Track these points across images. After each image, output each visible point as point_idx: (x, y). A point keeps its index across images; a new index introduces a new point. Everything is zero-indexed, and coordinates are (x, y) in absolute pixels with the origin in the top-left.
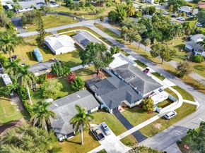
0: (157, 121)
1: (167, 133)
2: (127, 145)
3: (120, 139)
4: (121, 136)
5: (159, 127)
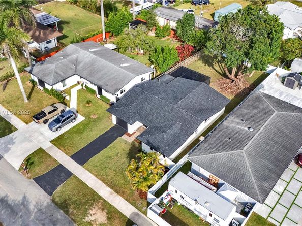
0: (113, 213)
2: (28, 160)
3: (44, 148)
4: (50, 148)
5: (92, 218)
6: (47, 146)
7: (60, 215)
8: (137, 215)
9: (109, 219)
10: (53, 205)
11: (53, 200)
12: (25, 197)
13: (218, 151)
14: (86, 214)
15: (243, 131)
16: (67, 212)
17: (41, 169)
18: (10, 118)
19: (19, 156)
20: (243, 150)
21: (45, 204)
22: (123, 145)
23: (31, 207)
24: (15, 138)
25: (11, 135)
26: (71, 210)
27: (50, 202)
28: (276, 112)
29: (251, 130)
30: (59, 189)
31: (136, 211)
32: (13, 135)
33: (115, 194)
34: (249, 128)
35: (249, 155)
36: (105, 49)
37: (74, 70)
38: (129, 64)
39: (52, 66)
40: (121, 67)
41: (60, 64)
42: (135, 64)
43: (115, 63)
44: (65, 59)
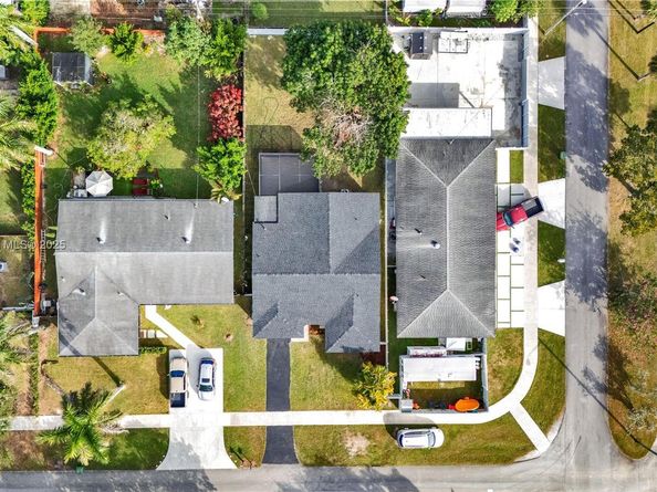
0: (367, 431)
1: (357, 481)
2: (231, 451)
3: (228, 424)
4: (234, 418)
5: (354, 450)
6: (227, 419)
7: (326, 471)
8: (389, 415)
9: (369, 438)
10: (311, 468)
11: (306, 465)
12: (279, 484)
14: (346, 452)
15: (428, 252)
16: (329, 464)
17: (256, 448)
18: (137, 422)
19: (217, 454)
20: (448, 290)
21: (303, 474)
22: (303, 351)
23: (296, 486)
24: (182, 439)
25: (171, 440)
26: (331, 459)
27: (305, 468)
28: (448, 188)
29: (438, 246)
30: (297, 451)
31: (384, 412)
32: (176, 439)
33: (351, 412)
34: (434, 243)
35: (456, 290)
36: (109, 210)
37: (130, 302)
38: (191, 225)
39: (97, 324)
40: (193, 248)
41: (102, 311)
42: (197, 215)
43: (173, 244)
44: (93, 293)
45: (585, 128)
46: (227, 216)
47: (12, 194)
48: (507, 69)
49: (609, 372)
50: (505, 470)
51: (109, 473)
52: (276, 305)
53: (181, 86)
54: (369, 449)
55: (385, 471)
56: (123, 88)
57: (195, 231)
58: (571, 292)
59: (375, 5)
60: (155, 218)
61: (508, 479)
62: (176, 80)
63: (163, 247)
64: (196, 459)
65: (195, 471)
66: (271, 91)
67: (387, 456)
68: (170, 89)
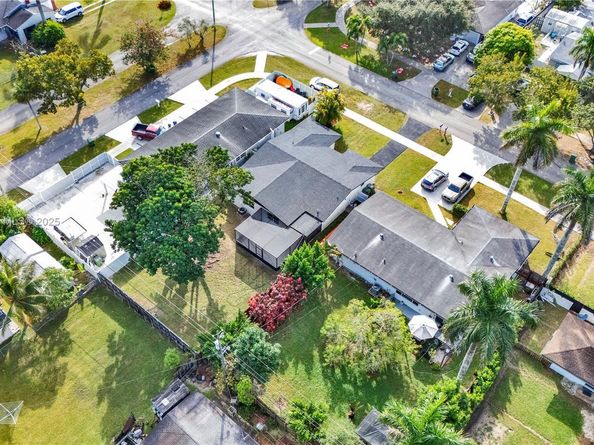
3: (439, 155)
5: (369, 105)
10: (403, 111)
11: (405, 114)
13: (260, 118)
15: (226, 136)
29: (218, 133)
34: (218, 136)
36: (428, 298)
37: (458, 234)
38: (369, 245)
39: (493, 234)
40: (381, 229)
41: (484, 238)
42: (360, 250)
43: (394, 241)
44: (483, 253)
45: (62, 147)
46: (338, 235)
47: (512, 390)
48: (59, 205)
49: (194, 57)
50: (293, 56)
51: (545, 177)
52: (351, 170)
53: (291, 364)
54: (360, 101)
55: (358, 88)
56: (342, 401)
57: (370, 239)
58: (170, 92)
59: (85, 305)
60: (394, 269)
61: (295, 52)
62: (291, 371)
63: (404, 243)
64: (475, 152)
65: (481, 147)
66: (223, 307)
67: (352, 93)
68: (301, 367)
